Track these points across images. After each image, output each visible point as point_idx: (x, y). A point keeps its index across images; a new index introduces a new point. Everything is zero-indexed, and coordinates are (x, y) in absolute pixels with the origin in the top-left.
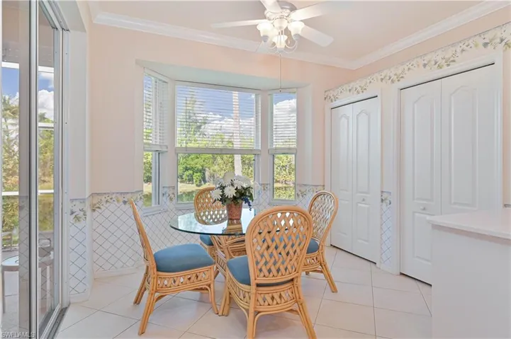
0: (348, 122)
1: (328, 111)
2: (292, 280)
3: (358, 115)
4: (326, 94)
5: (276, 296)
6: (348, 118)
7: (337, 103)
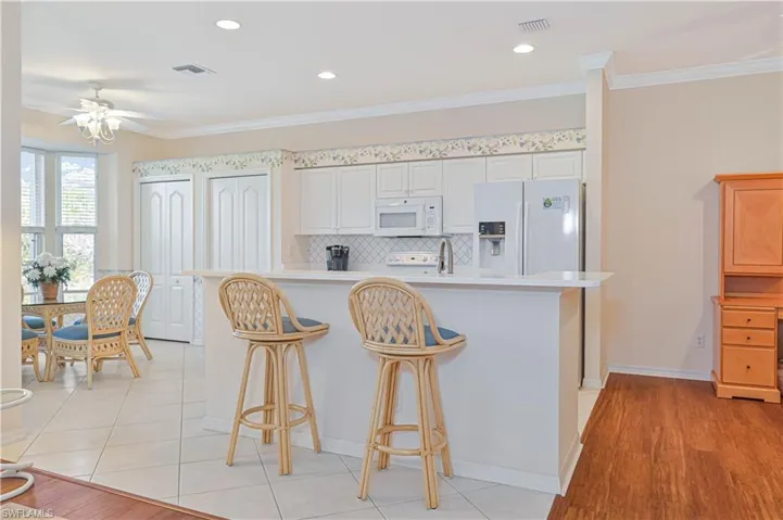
0: (161, 201)
1: (137, 186)
2: (119, 334)
3: (171, 196)
4: (135, 165)
5: (108, 345)
6: (160, 197)
7: (148, 179)
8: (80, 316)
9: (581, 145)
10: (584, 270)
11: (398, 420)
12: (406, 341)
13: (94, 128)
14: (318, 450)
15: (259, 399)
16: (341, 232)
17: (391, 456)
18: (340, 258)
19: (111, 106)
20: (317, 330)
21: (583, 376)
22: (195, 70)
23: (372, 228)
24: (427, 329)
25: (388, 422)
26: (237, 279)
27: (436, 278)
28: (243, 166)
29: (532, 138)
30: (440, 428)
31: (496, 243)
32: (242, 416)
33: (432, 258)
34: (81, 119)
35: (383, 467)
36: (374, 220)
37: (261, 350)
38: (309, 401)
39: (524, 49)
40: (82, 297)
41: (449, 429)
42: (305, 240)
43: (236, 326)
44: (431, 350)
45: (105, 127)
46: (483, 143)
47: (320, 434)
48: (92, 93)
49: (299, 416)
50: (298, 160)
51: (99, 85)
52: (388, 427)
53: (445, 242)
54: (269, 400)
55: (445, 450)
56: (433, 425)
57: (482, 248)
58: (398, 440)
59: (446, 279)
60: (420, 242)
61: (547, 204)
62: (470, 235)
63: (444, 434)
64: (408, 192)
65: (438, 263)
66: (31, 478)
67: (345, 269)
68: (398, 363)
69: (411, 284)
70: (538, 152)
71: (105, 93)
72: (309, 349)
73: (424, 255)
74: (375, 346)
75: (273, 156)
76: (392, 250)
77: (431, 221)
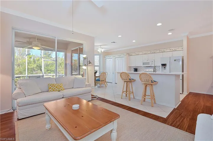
1: (104, 59)
2: (104, 81)
4: (104, 56)
5: (102, 82)
6: (108, 61)
7: (106, 58)
8: (98, 78)
9: (182, 49)
10: (183, 72)
11: (147, 94)
12: (148, 82)
13: (100, 52)
14: (134, 98)
15: (125, 90)
16: (136, 66)
17: (146, 99)
18: (136, 70)
19: (102, 49)
20: (134, 80)
21: (183, 92)
22: (114, 42)
23: (142, 65)
24: (151, 81)
25: (145, 94)
26: (123, 73)
27: (153, 73)
28: (120, 56)
29: (172, 49)
30: (154, 96)
31: (165, 67)
32: (123, 92)
33: (152, 70)
34: (98, 51)
35: (144, 101)
36: (142, 64)
37: (126, 83)
38: (133, 90)
39: (170, 34)
40: (98, 75)
41: (155, 96)
42: (130, 67)
43: (122, 79)
44: (152, 83)
45: (101, 51)
46: (162, 50)
47: (134, 95)
48: (100, 47)
49: (131, 93)
50: (129, 55)
51: (101, 46)
52: (145, 95)
53: (155, 67)
54: (127, 90)
55: (154, 99)
56: (152, 95)
57: (162, 69)
58: (147, 97)
59: (155, 73)
60: (150, 67)
61: (175, 60)
62: (160, 66)
63: (154, 97)
64: (148, 59)
65: (153, 71)
66: (97, 97)
67: (137, 71)
68: (147, 85)
69: (149, 74)
70: (173, 51)
71: (102, 47)
72: (132, 83)
73: (151, 70)
74: (143, 83)
75: (125, 54)
76: (145, 69)
77: (152, 64)
